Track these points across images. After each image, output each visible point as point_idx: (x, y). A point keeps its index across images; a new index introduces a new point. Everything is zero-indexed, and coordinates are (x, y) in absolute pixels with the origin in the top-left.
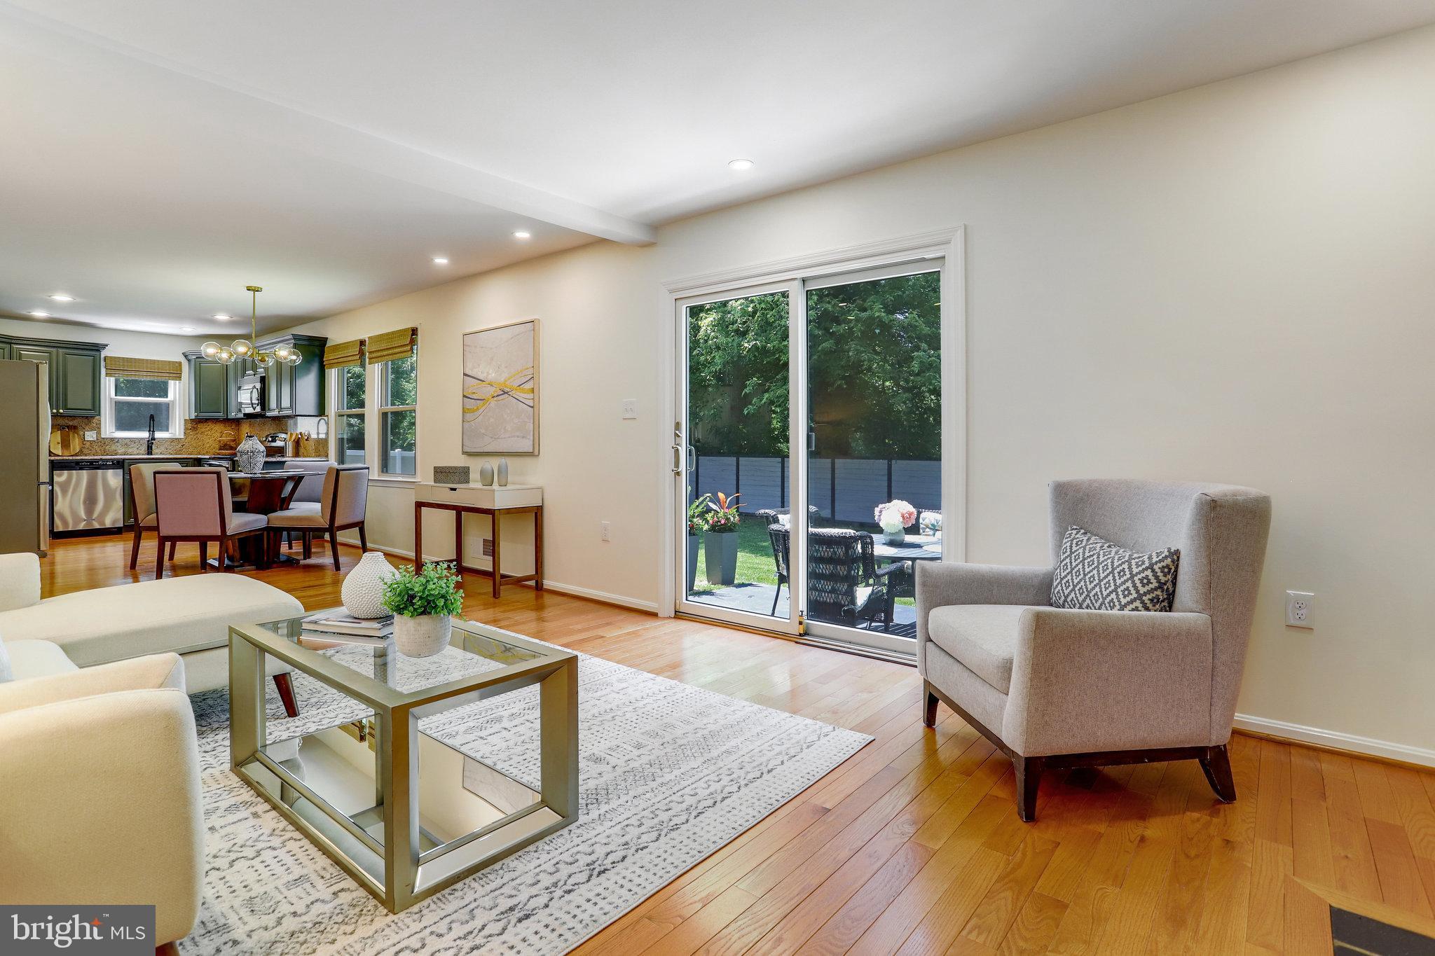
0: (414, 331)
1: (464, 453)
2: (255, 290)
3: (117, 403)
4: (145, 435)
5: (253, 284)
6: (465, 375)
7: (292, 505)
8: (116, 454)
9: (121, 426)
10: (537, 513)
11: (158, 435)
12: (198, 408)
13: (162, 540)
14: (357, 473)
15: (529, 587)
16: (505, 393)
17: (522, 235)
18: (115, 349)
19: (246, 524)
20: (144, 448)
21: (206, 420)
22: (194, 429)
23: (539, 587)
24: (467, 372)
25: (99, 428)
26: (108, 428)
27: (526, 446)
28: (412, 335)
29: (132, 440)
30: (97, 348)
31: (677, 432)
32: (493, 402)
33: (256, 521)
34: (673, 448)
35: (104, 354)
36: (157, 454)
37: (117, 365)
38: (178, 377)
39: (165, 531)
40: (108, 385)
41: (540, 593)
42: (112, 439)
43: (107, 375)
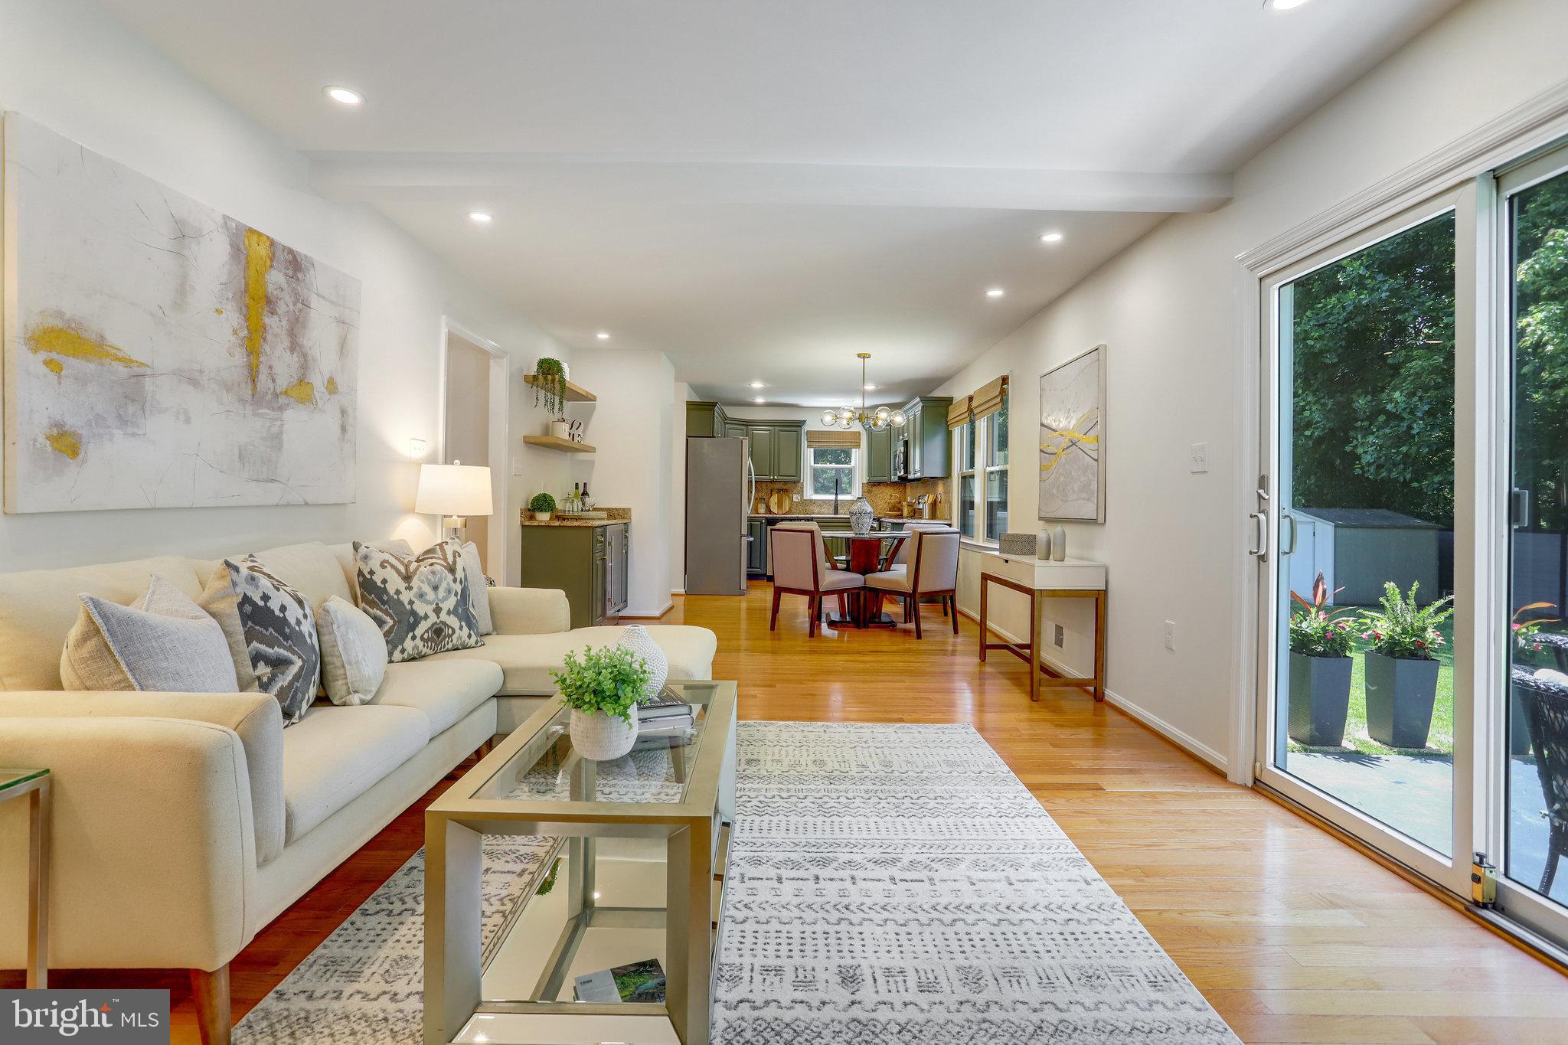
0: (1005, 380)
1: (1040, 518)
2: (863, 356)
3: (815, 470)
4: (833, 497)
5: (862, 351)
6: (1042, 425)
7: (893, 566)
8: (813, 514)
9: (816, 491)
10: (1099, 600)
11: (840, 497)
12: (870, 473)
13: (778, 591)
14: (945, 538)
15: (1087, 692)
16: (1074, 444)
17: (1052, 238)
18: (812, 425)
19: (842, 581)
20: (832, 509)
21: (879, 483)
22: (869, 492)
23: (1099, 697)
24: (1045, 422)
25: (802, 491)
26: (809, 494)
27: (1089, 511)
28: (1002, 385)
29: (824, 501)
30: (799, 424)
31: (1261, 491)
32: (1063, 456)
33: (851, 580)
34: (1251, 516)
35: (806, 428)
36: (841, 514)
37: (814, 437)
38: (858, 446)
39: (780, 582)
40: (808, 455)
41: (1099, 705)
42: (811, 501)
43: (809, 446)
